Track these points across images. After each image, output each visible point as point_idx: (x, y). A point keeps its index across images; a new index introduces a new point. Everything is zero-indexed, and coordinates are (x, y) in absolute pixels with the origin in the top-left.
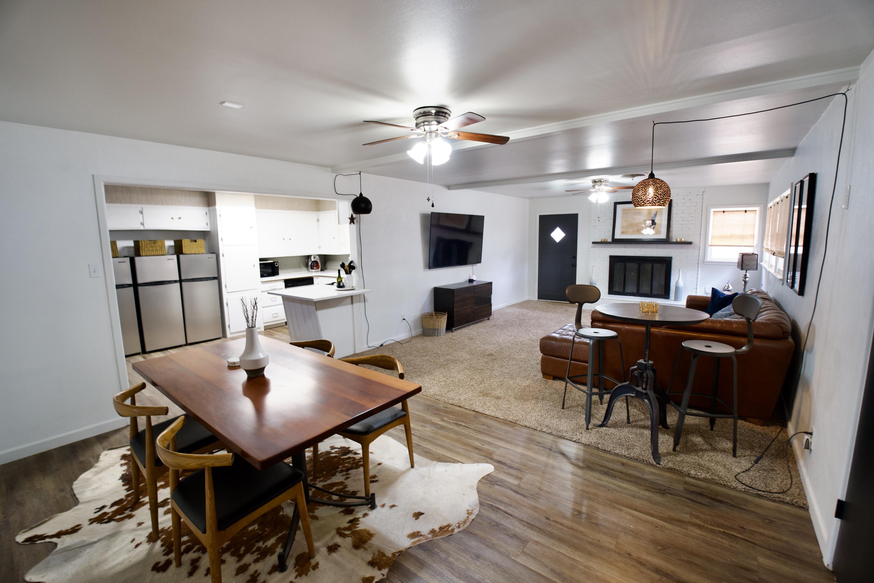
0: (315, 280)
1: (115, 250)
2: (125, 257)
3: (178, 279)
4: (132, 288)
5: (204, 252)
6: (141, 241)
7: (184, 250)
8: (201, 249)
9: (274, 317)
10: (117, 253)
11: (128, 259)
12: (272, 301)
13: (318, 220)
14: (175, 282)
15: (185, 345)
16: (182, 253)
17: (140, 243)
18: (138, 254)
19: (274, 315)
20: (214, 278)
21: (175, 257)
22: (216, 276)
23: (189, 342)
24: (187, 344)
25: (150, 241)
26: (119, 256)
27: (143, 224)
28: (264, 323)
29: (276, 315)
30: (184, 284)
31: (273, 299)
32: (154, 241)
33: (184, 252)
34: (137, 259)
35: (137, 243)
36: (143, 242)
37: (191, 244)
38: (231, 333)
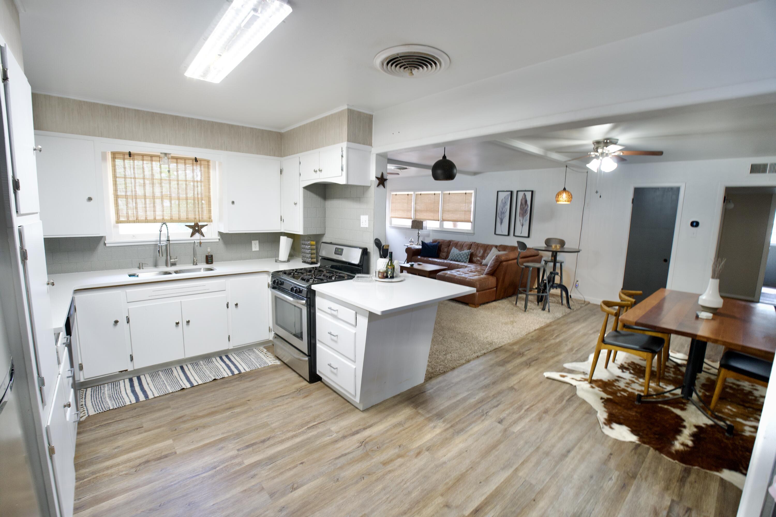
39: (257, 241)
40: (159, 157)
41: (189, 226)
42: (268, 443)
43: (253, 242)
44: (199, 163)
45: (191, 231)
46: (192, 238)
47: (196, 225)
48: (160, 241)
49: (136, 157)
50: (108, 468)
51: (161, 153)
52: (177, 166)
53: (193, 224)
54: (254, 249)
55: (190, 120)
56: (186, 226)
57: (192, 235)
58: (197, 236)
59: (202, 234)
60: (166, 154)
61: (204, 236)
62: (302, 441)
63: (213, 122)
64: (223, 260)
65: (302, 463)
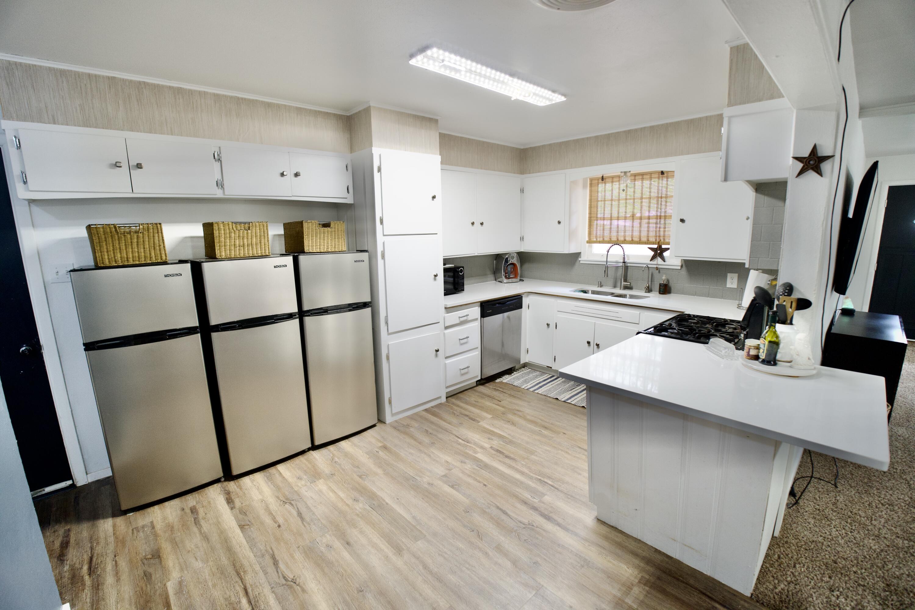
0: (526, 301)
1: (160, 246)
2: (181, 262)
3: (295, 309)
4: (198, 337)
5: (345, 248)
6: (217, 223)
7: (308, 245)
8: (338, 242)
9: (462, 375)
10: (163, 252)
11: (189, 265)
12: (462, 344)
13: (522, 191)
14: (290, 316)
15: (309, 449)
16: (303, 252)
17: (215, 227)
18: (211, 256)
19: (463, 372)
20: (365, 305)
21: (289, 260)
22: (367, 299)
23: (317, 443)
24: (314, 447)
25: (236, 223)
26: (169, 259)
27: (220, 184)
28: (447, 387)
29: (466, 370)
30: (308, 320)
31: (462, 341)
32: (245, 223)
33: (306, 249)
34: (208, 268)
35: (208, 228)
36: (222, 226)
37: (320, 232)
38: (393, 415)
39: (737, 275)
40: (619, 177)
41: (651, 249)
42: (507, 461)
43: (729, 274)
44: (665, 175)
45: (652, 253)
46: (652, 262)
47: (660, 247)
48: (607, 262)
49: (607, 180)
50: (458, 406)
51: (621, 172)
52: (642, 183)
53: (655, 246)
54: (729, 285)
55: (643, 129)
56: (649, 248)
57: (653, 258)
58: (659, 260)
59: (663, 259)
60: (625, 173)
61: (664, 261)
62: (517, 479)
63: (667, 124)
64: (683, 292)
65: (485, 485)
